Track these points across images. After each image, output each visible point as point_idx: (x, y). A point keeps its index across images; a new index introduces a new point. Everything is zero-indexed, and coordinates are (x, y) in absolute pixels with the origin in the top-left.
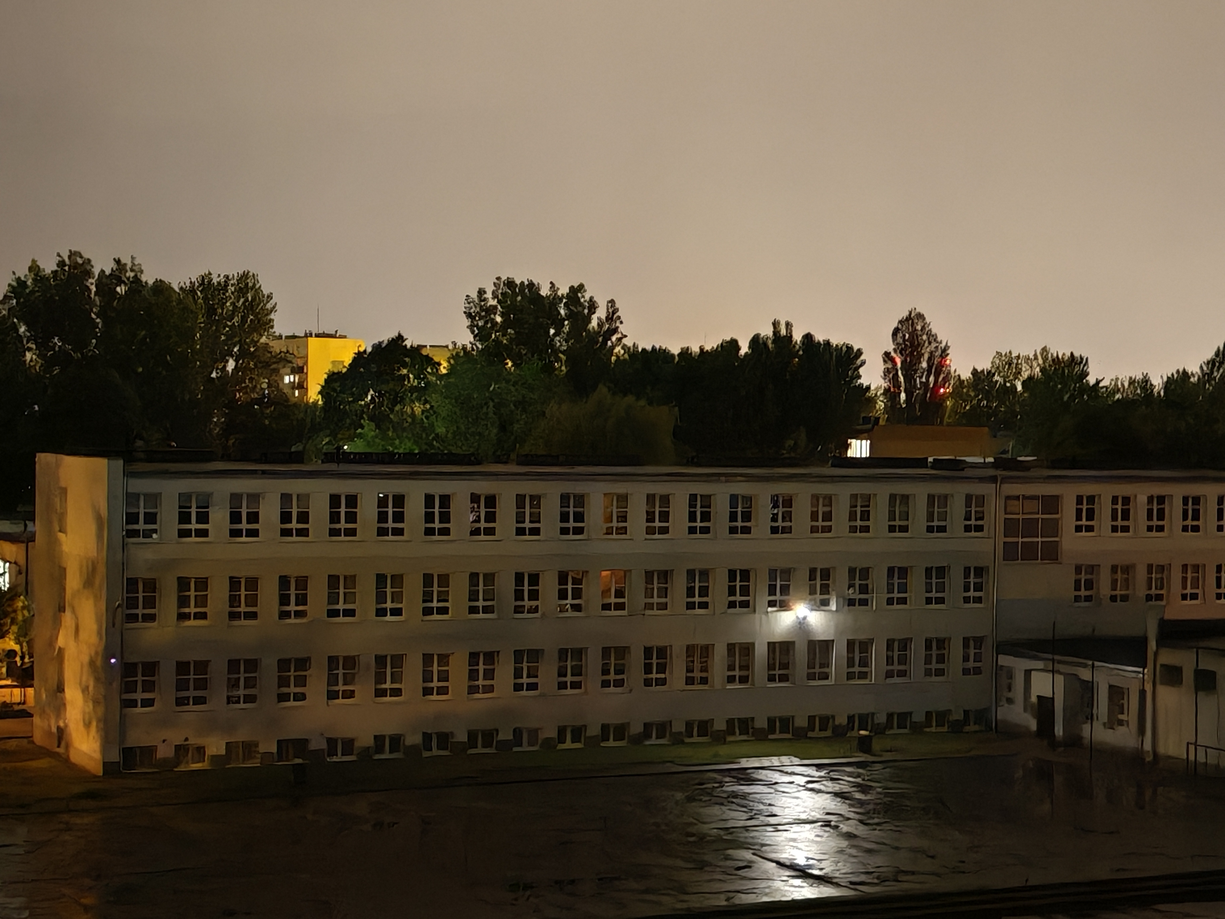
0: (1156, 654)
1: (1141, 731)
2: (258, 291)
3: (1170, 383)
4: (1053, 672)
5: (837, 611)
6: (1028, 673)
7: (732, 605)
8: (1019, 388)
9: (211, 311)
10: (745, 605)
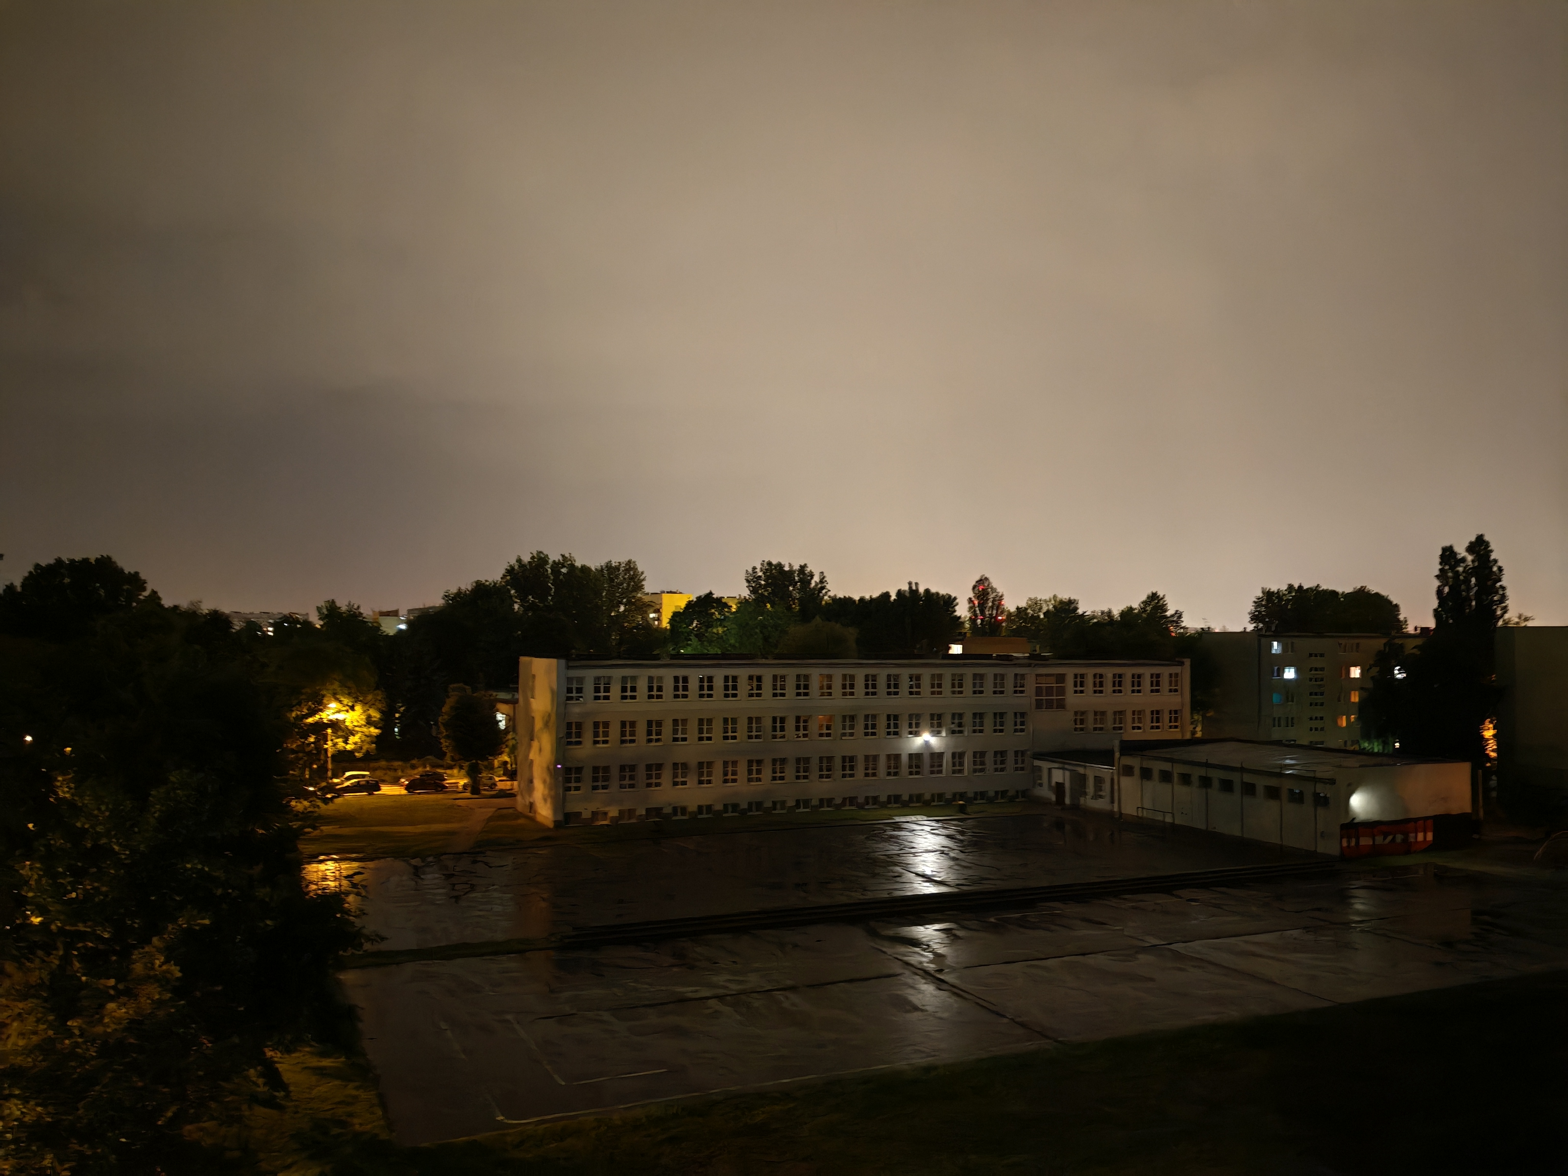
0: (1119, 759)
1: (1112, 802)
2: (635, 569)
3: (1123, 614)
4: (1063, 769)
5: (946, 736)
6: (1050, 770)
7: (889, 733)
8: (1042, 616)
9: (612, 580)
10: (896, 733)
